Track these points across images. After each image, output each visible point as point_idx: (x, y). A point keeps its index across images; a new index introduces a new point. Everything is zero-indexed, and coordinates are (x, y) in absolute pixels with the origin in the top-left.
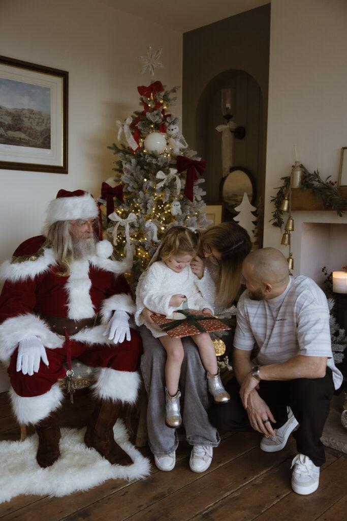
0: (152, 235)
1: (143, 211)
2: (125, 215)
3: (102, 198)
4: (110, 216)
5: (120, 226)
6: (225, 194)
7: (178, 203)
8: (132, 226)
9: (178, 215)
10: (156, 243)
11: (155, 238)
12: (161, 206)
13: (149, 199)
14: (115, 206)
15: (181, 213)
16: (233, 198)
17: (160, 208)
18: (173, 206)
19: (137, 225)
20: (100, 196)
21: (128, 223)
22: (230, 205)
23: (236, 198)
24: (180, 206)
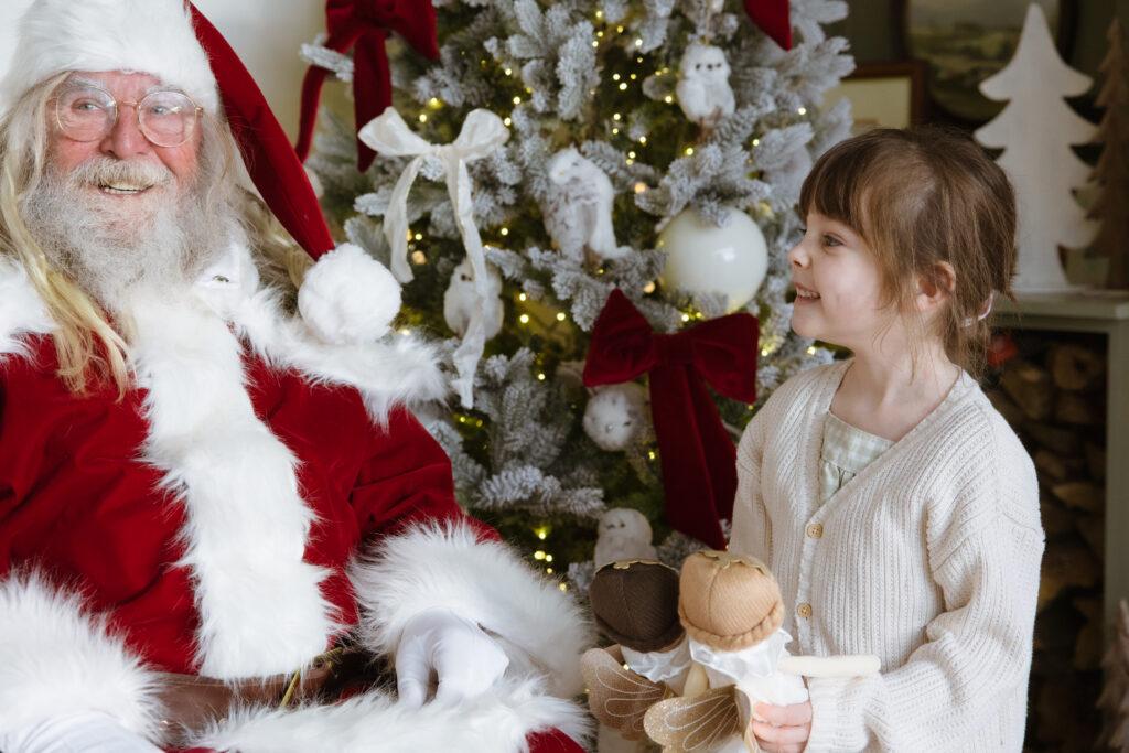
0: (589, 222)
1: (539, 102)
2: (446, 126)
3: (329, 45)
4: (369, 134)
5: (421, 181)
6: (918, 29)
7: (716, 55)
8: (485, 180)
9: (718, 116)
10: (607, 264)
11: (604, 239)
12: (625, 78)
13: (563, 41)
14: (395, 82)
15: (729, 108)
16: (960, 44)
17: (623, 86)
18: (691, 72)
19: (508, 175)
20: (322, 36)
21: (462, 165)
22: (943, 75)
23: (975, 43)
24: (725, 71)
